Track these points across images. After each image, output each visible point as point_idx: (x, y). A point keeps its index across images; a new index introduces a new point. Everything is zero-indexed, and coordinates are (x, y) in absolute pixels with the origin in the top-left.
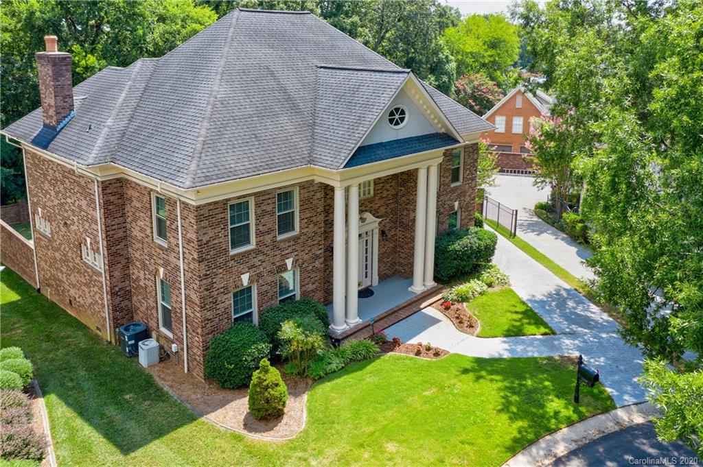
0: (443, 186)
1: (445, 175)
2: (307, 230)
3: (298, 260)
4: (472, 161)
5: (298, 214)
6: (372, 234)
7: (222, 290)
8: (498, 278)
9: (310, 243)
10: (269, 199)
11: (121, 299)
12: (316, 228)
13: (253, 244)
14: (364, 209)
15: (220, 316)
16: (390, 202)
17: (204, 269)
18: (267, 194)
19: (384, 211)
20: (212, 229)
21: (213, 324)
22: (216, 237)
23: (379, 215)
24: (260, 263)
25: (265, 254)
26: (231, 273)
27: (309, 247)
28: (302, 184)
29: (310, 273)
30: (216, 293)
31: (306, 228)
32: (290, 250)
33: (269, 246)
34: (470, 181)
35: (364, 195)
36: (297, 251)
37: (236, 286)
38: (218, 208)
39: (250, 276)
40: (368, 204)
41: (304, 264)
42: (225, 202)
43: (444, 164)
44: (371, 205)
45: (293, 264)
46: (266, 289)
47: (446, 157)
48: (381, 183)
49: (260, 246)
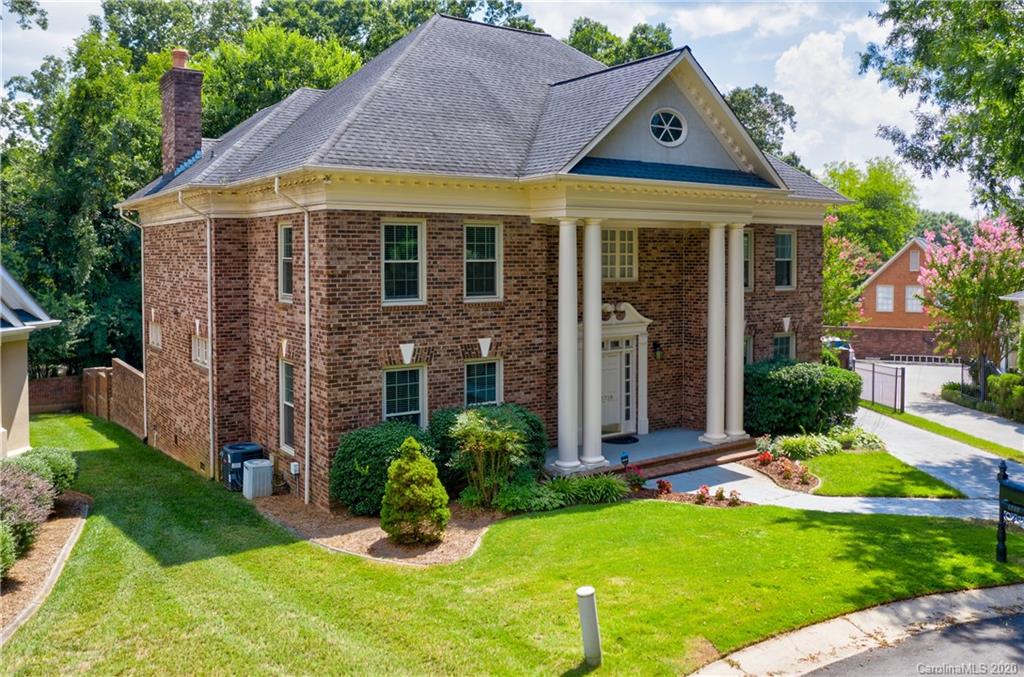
0: (759, 285)
2: (516, 297)
3: (500, 344)
4: (812, 255)
5: (502, 268)
6: (637, 346)
7: (367, 361)
8: (863, 439)
9: (521, 321)
10: (452, 229)
11: (233, 409)
12: (532, 299)
13: (422, 299)
14: (622, 297)
15: (362, 404)
16: (667, 296)
17: (337, 317)
18: (448, 221)
19: (657, 309)
20: (353, 254)
21: (348, 414)
22: (359, 269)
23: (647, 313)
24: (433, 332)
25: (443, 320)
26: (382, 335)
27: (520, 327)
28: (509, 220)
29: (521, 372)
30: (356, 362)
31: (515, 293)
32: (486, 323)
33: (449, 307)
34: (811, 289)
35: (623, 275)
36: (499, 328)
37: (391, 362)
38: (363, 223)
39: (414, 350)
40: (627, 290)
41: (511, 354)
42: (376, 215)
43: (762, 248)
44: (635, 294)
45: (490, 348)
46: (443, 379)
47: (765, 236)
48: (650, 261)
49: (433, 304)
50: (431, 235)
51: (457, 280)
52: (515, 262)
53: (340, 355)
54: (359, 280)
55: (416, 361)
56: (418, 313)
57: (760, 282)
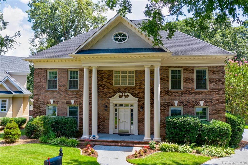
1: (187, 81)
3: (77, 101)
5: (79, 82)
7: (42, 103)
10: (64, 72)
13: (57, 89)
14: (128, 91)
15: (41, 113)
18: (63, 70)
19: (142, 95)
20: (40, 78)
22: (41, 81)
24: (58, 97)
25: (61, 94)
26: (46, 97)
28: (81, 69)
30: (39, 103)
31: (82, 88)
32: (73, 96)
33: (63, 91)
34: (217, 90)
35: (129, 85)
36: (77, 97)
39: (54, 101)
40: (130, 89)
41: (81, 104)
42: (45, 69)
43: (187, 75)
44: (132, 90)
45: (74, 102)
46: (61, 109)
47: (188, 71)
48: (139, 80)
49: (59, 90)
50: (59, 74)
51: (65, 85)
52: (82, 80)
53: (36, 101)
54: (41, 84)
55: (54, 104)
56: (55, 92)
57: (186, 87)
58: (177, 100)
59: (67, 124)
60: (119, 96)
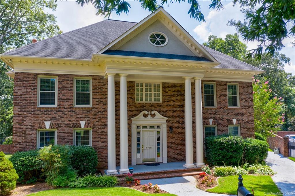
0: (220, 105)
1: (221, 98)
2: (97, 106)
3: (89, 124)
4: (247, 94)
5: (92, 95)
6: (162, 128)
7: (30, 127)
10: (68, 80)
12: (105, 107)
13: (56, 106)
14: (154, 109)
15: (28, 143)
16: (176, 109)
17: (17, 110)
18: (66, 77)
19: (171, 114)
20: (25, 88)
21: (21, 146)
22: (27, 93)
23: (166, 115)
24: (59, 118)
25: (64, 113)
26: (37, 118)
27: (100, 117)
28: (95, 77)
29: (100, 134)
30: (25, 127)
31: (97, 104)
32: (83, 115)
33: (67, 109)
34: (247, 107)
35: (155, 100)
36: (89, 117)
37: (40, 128)
38: (30, 77)
39: (51, 124)
40: (157, 106)
41: (95, 127)
42: (35, 75)
43: (220, 91)
44: (160, 108)
45: (85, 125)
46: (63, 135)
47: (221, 86)
48: (167, 95)
49: (60, 107)
50: (60, 82)
51: (70, 99)
52: (97, 93)
53: (18, 124)
54: (28, 98)
55: (51, 128)
56: (53, 110)
57: (220, 104)
58: (212, 119)
59: (90, 155)
60: (143, 115)
